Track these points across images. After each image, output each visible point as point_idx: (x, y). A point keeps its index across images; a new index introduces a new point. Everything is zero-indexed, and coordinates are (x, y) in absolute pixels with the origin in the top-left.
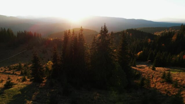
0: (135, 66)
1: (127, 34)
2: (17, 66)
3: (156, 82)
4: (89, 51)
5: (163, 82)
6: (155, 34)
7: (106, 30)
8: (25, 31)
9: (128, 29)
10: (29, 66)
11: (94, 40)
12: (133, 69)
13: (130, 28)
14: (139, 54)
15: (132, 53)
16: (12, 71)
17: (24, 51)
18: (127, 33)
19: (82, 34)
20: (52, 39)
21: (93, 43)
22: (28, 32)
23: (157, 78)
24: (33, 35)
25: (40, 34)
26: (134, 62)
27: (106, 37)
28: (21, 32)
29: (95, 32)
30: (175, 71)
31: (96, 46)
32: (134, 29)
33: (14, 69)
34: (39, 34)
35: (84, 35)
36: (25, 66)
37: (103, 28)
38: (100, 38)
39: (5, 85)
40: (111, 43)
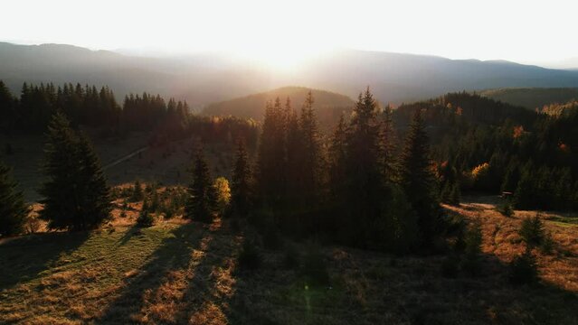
0: (456, 204)
1: (445, 109)
2: (129, 190)
3: (502, 242)
4: (325, 153)
5: (518, 242)
6: (545, 110)
7: (370, 103)
8: (145, 95)
9: (452, 92)
10: (159, 191)
11: (340, 126)
12: (449, 211)
13: (458, 90)
14: (475, 171)
15: (454, 168)
16: (121, 200)
17: (142, 150)
18: (449, 105)
19: (310, 111)
20: (217, 120)
21: (338, 133)
22: (153, 98)
23: (509, 233)
24: (167, 105)
25: (185, 104)
26: (453, 192)
27: (370, 120)
28: (135, 97)
29: (347, 99)
30: (571, 222)
31: (345, 142)
32: (472, 95)
33: (123, 196)
34: (183, 104)
35: (314, 113)
36: (148, 190)
37: (363, 96)
38: (355, 122)
39: (138, 220)
40: (381, 134)
